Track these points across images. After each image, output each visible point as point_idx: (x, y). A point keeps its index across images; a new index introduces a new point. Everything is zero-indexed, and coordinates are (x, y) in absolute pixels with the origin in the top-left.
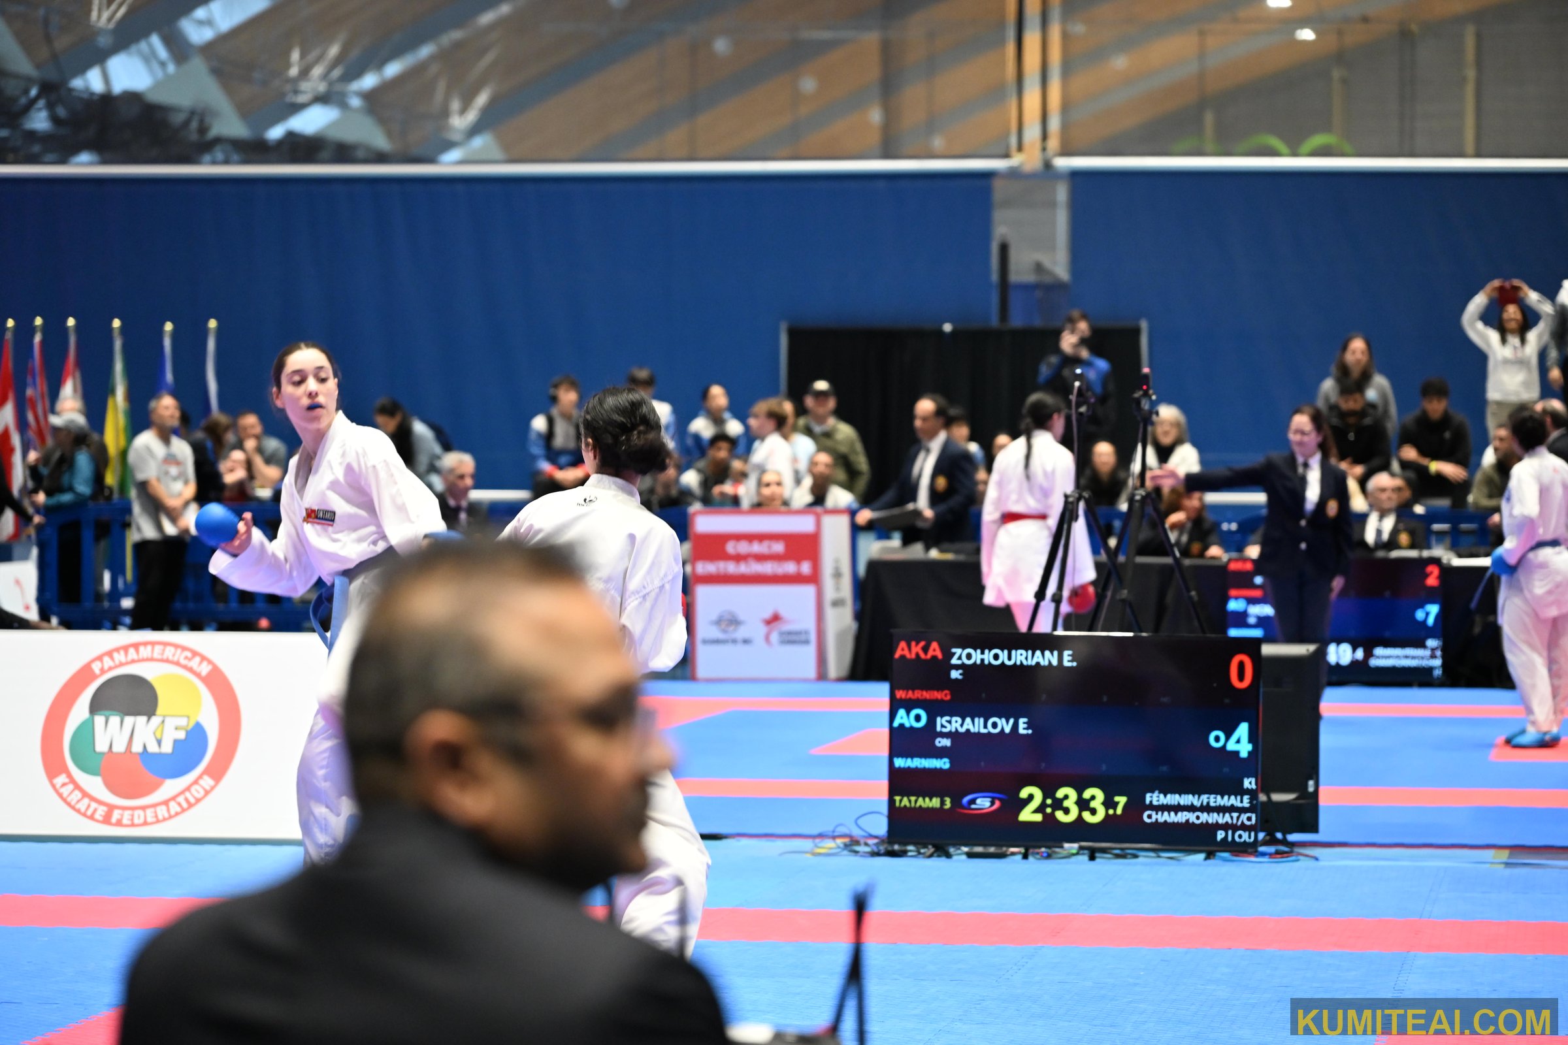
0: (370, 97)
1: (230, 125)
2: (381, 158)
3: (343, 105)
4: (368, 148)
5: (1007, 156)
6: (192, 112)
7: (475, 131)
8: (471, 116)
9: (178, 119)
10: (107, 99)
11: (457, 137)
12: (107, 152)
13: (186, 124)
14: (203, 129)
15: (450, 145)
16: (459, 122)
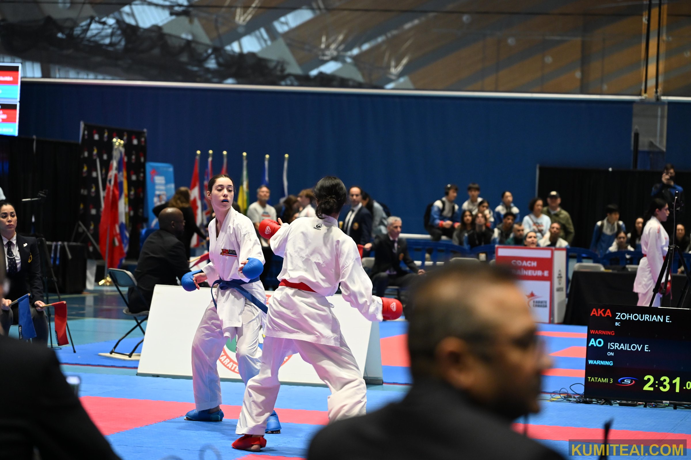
0: (355, 58)
1: (294, 69)
2: (360, 85)
3: (344, 62)
4: (354, 81)
5: (640, 95)
6: (278, 62)
7: (401, 75)
8: (400, 68)
9: (272, 65)
10: (241, 55)
11: (393, 77)
12: (240, 78)
13: (275, 67)
14: (283, 70)
15: (390, 81)
16: (394, 71)
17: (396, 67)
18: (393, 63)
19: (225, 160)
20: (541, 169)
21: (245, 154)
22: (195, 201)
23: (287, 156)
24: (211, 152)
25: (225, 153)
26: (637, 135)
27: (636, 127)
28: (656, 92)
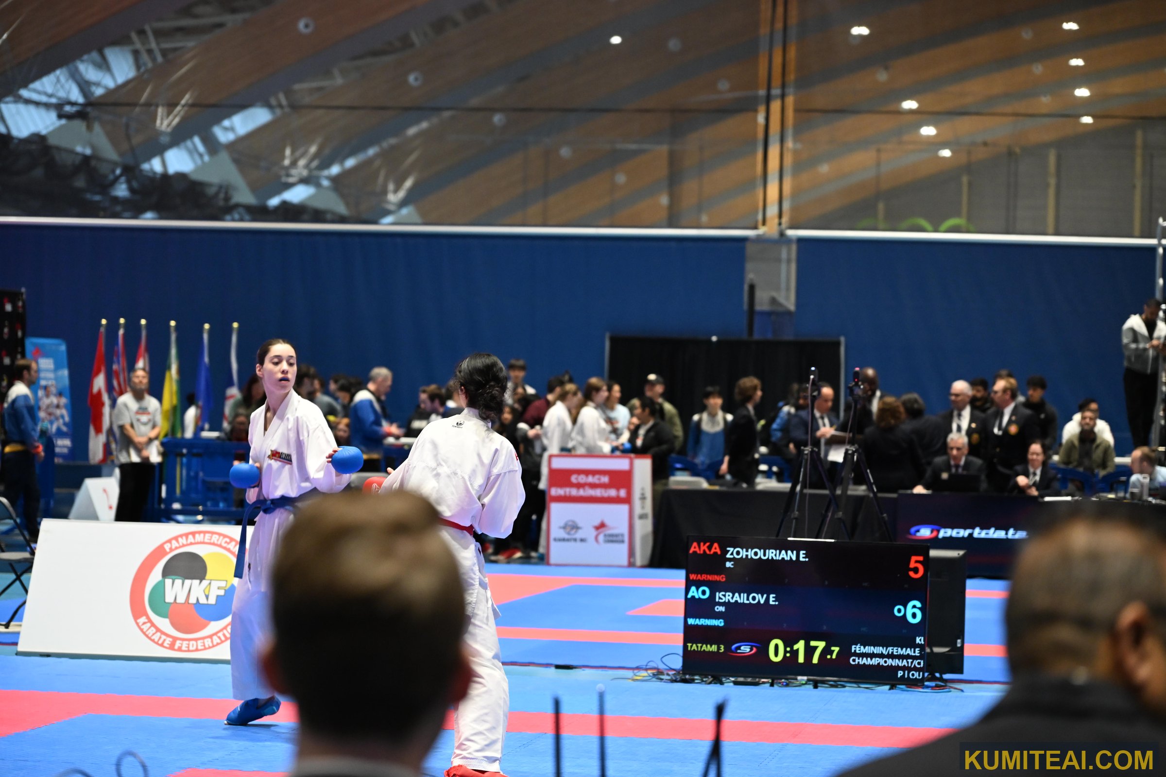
0: (335, 180)
1: (245, 196)
2: (343, 220)
3: (318, 185)
4: (333, 213)
5: (755, 227)
6: (221, 187)
7: (403, 203)
8: (401, 194)
9: (212, 191)
10: (165, 176)
11: (391, 207)
12: (164, 212)
13: (217, 194)
14: (227, 198)
15: (387, 213)
16: (393, 198)
17: (396, 191)
18: (391, 187)
19: (144, 333)
20: (613, 340)
21: (173, 323)
22: (99, 393)
23: (235, 325)
24: (122, 321)
25: (143, 322)
26: (752, 288)
27: (750, 276)
28: (780, 224)
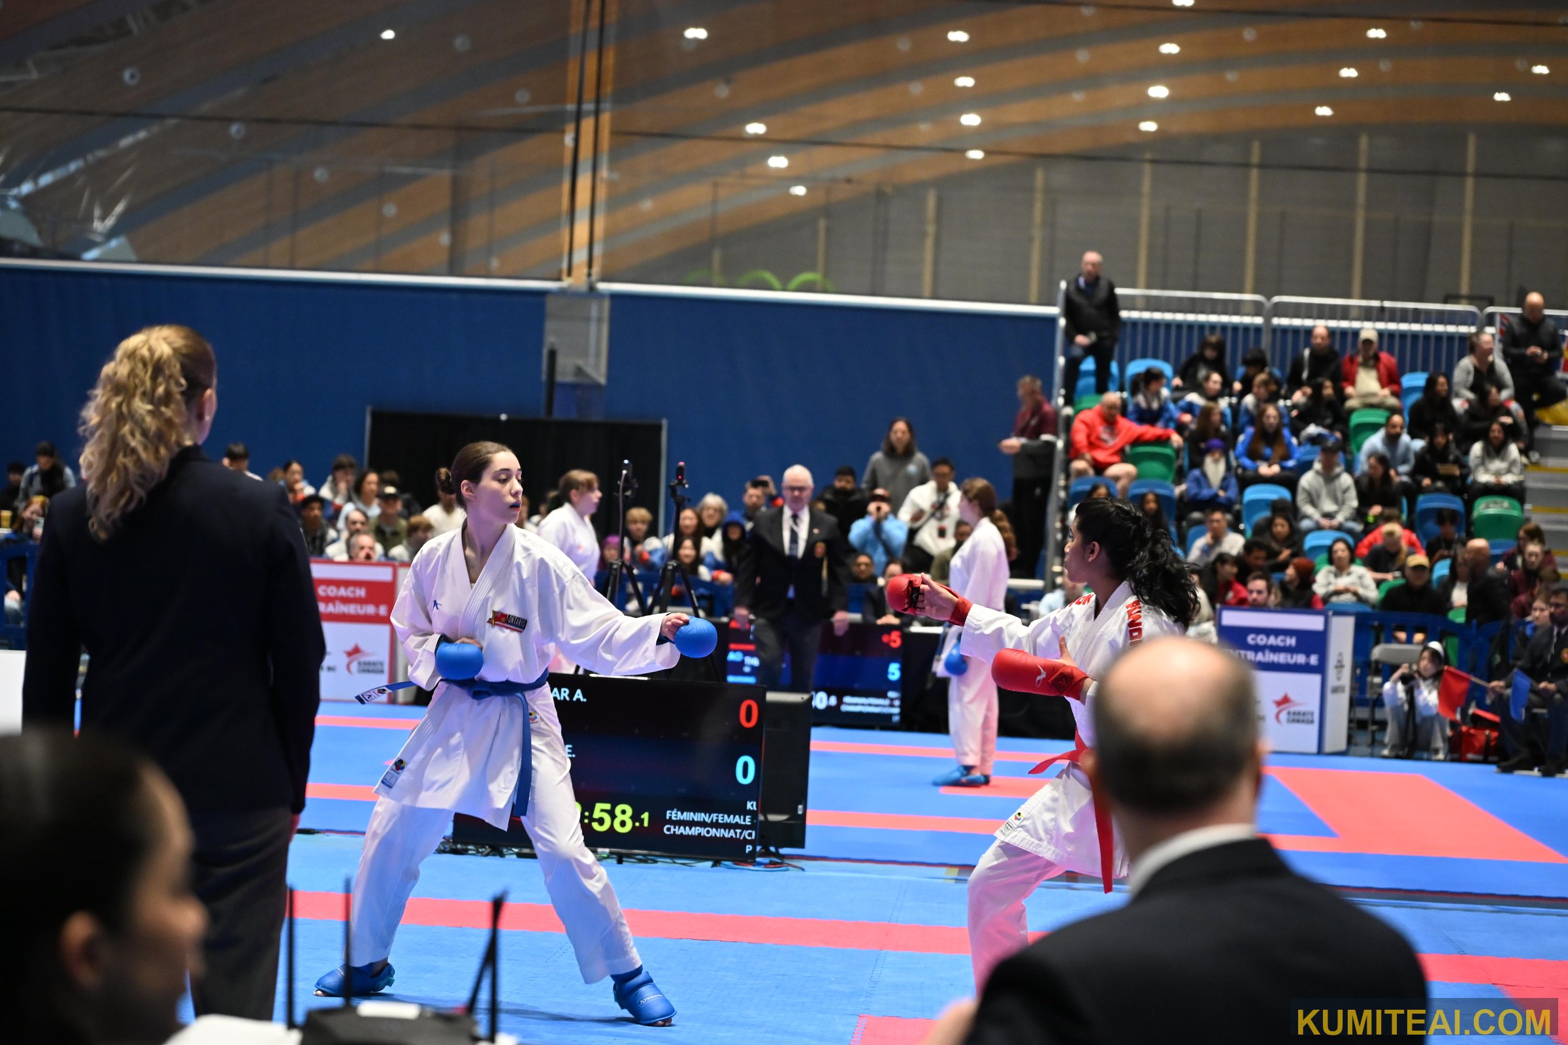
0: (25, 201)
2: (35, 254)
4: (23, 244)
5: (559, 279)
7: (112, 234)
8: (110, 222)
11: (98, 239)
15: (92, 245)
16: (99, 227)
17: (103, 218)
18: (97, 212)
20: (376, 416)
26: (553, 354)
27: (550, 339)
28: (589, 275)
